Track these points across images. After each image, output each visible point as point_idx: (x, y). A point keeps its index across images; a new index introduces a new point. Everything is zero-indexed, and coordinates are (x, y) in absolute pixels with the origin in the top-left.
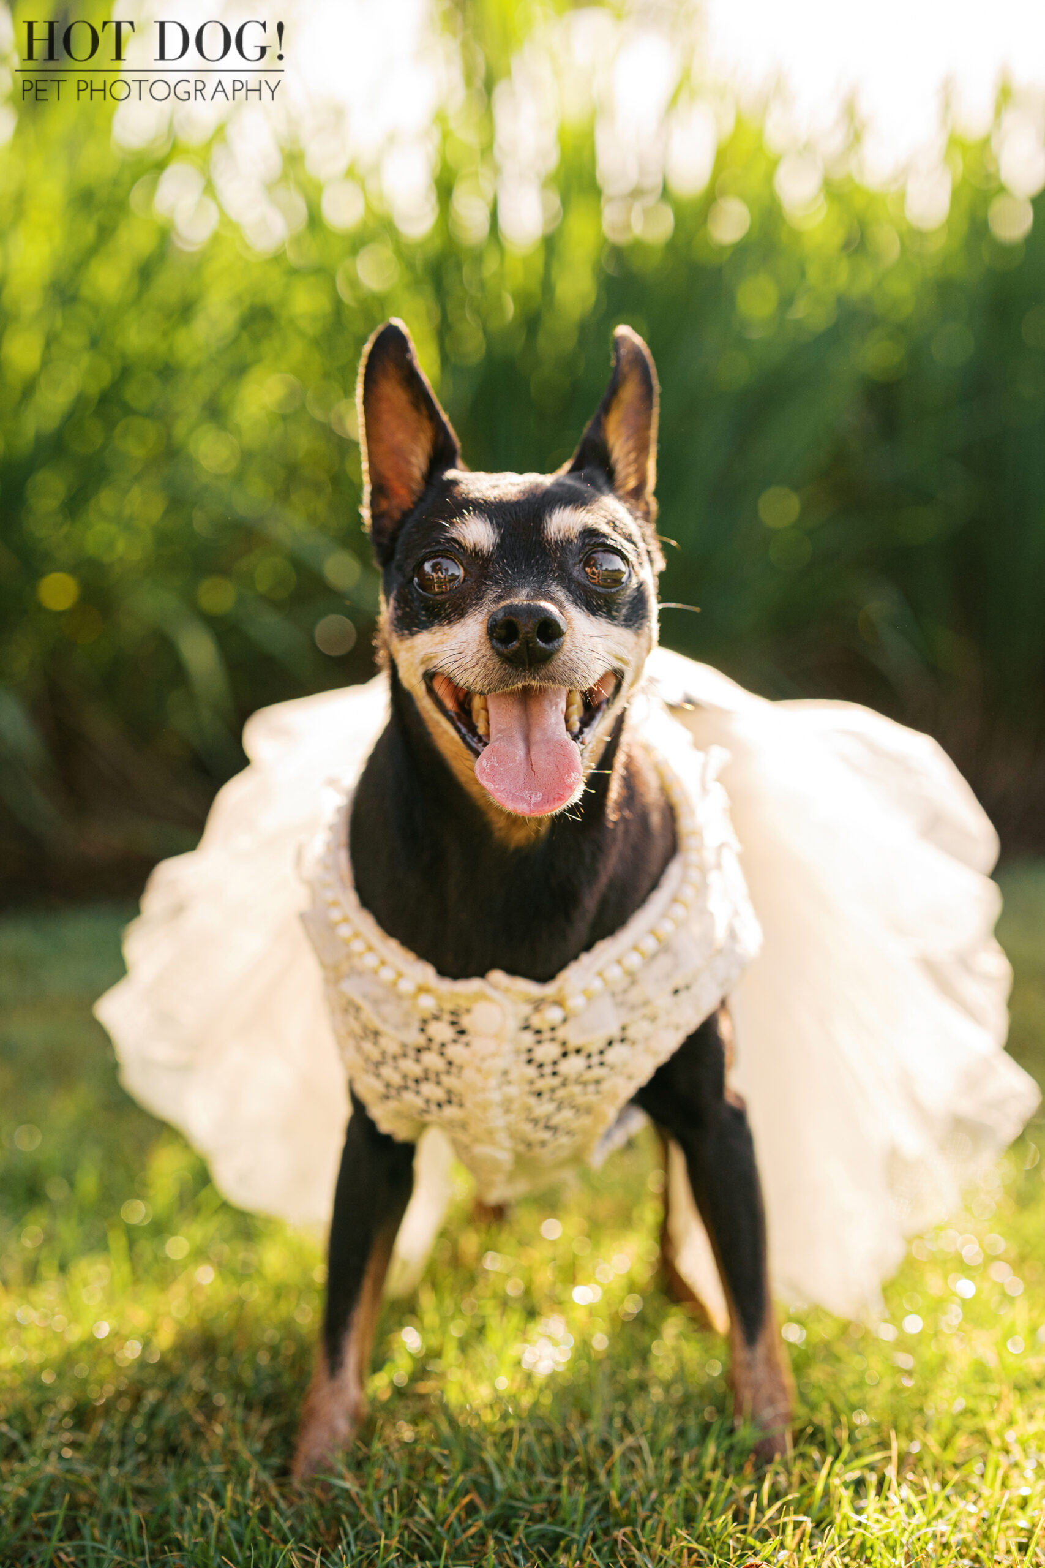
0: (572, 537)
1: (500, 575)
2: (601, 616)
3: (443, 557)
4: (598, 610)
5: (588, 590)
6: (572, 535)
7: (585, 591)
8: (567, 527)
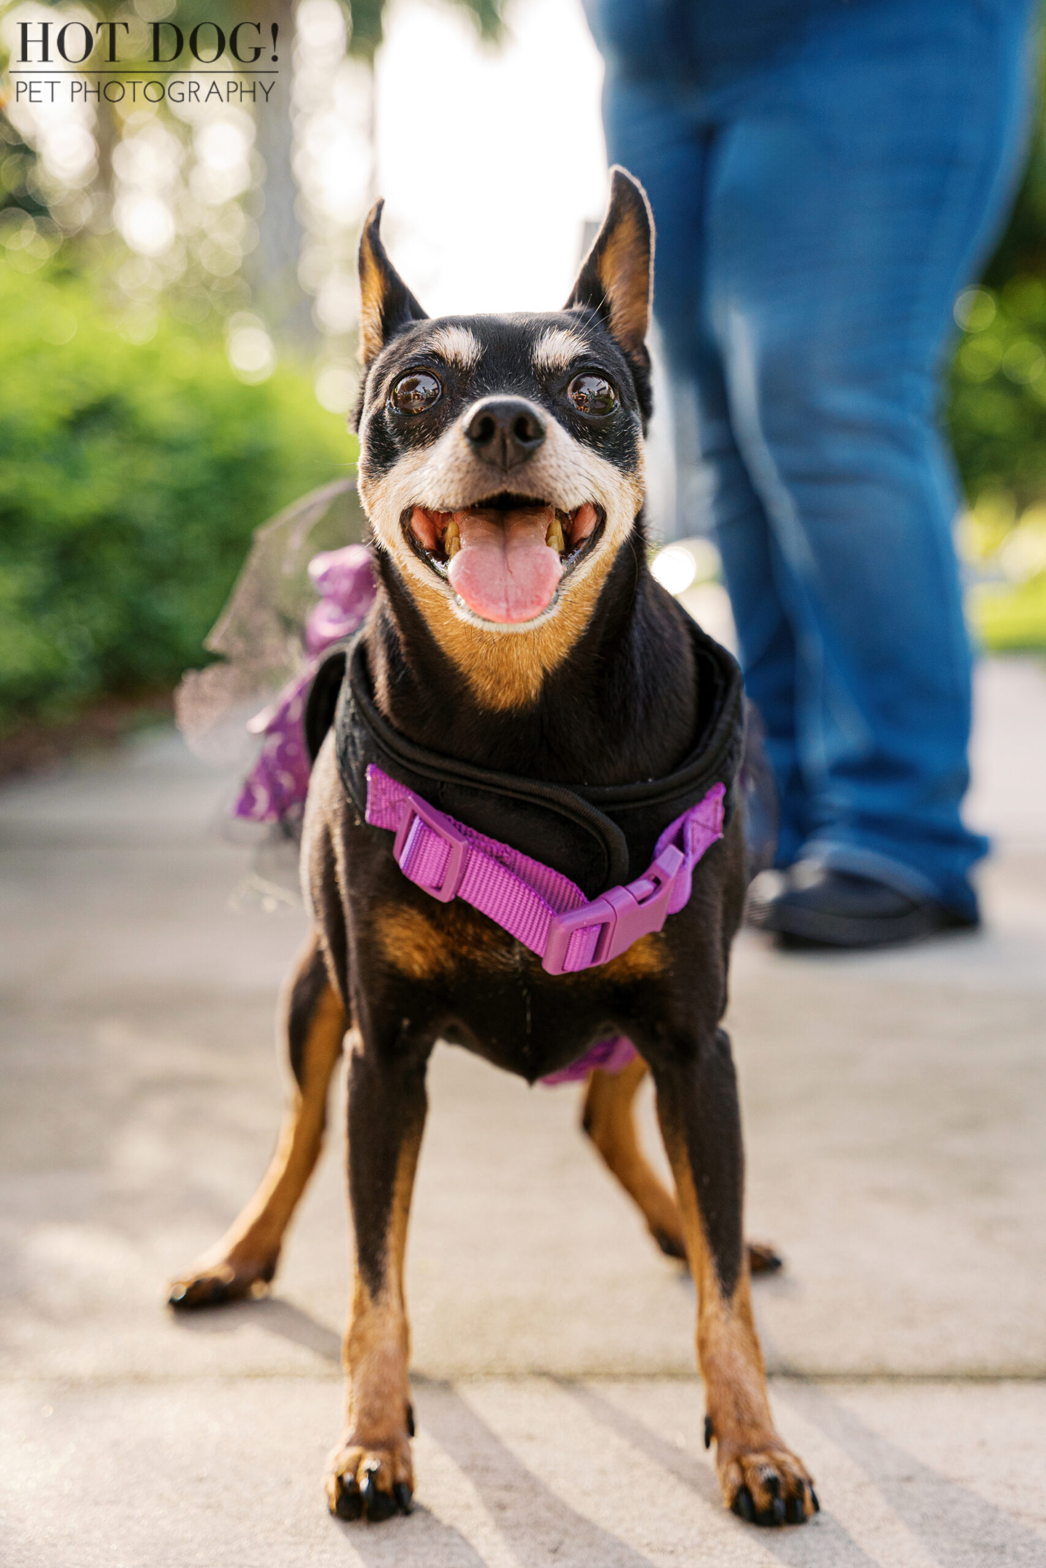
0: (562, 365)
1: (478, 391)
2: (585, 443)
3: (420, 373)
4: (582, 437)
5: (573, 414)
6: (563, 363)
7: (570, 416)
8: (558, 354)
